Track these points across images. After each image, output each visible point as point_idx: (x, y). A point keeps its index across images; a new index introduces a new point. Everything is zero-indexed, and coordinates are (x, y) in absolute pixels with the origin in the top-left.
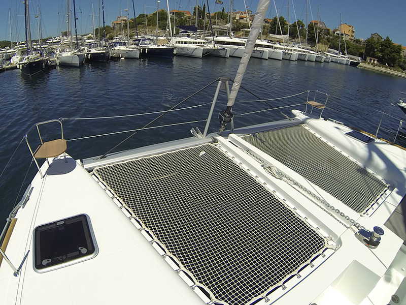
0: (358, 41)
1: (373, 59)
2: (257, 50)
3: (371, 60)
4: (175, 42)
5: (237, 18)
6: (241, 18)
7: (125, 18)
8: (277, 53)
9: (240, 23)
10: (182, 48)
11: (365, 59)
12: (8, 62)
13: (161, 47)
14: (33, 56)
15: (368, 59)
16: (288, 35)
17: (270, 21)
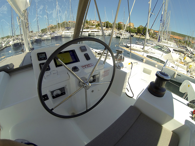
0: (135, 28)
1: (140, 34)
2: (92, 33)
3: (139, 34)
5: (92, 23)
6: (94, 22)
7: (52, 25)
8: (100, 33)
9: (93, 24)
10: (66, 35)
11: (137, 34)
12: (8, 44)
13: (58, 35)
14: (16, 42)
15: (138, 34)
16: (105, 27)
17: (104, 23)
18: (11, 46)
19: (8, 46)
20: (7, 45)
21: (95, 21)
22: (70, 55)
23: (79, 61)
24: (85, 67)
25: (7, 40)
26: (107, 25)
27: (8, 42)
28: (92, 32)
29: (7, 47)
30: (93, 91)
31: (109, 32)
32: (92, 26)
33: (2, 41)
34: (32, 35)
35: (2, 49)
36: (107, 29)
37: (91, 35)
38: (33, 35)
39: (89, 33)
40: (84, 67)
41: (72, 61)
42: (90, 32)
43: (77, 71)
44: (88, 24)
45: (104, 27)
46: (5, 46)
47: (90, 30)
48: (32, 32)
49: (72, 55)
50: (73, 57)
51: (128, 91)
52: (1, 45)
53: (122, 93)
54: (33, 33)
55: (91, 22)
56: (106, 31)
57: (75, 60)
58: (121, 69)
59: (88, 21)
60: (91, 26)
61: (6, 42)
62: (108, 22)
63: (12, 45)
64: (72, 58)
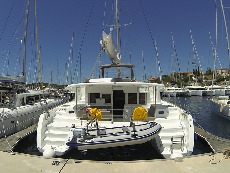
4: (167, 90)
5: (220, 73)
9: (221, 76)
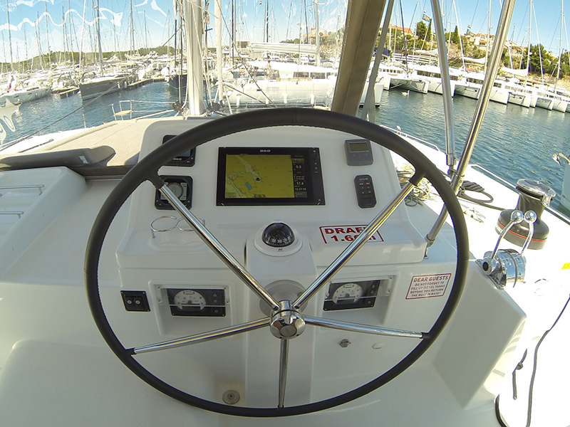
2: (469, 87)
5: (477, 43)
6: (482, 44)
8: (501, 93)
9: (479, 51)
12: (157, 73)
16: (527, 69)
17: (523, 50)
18: (163, 80)
19: (155, 81)
20: (154, 77)
21: (486, 40)
22: (294, 167)
23: (323, 203)
24: (335, 234)
25: (156, 58)
26: (536, 61)
27: (157, 68)
28: (470, 80)
29: (150, 81)
30: (344, 343)
31: (539, 93)
32: (476, 57)
33: (138, 60)
34: (242, 56)
35: (136, 85)
36: (531, 78)
37: (466, 93)
38: (245, 56)
39: (458, 83)
40: (328, 237)
41: (291, 194)
42: (462, 82)
43: (283, 245)
44: (459, 48)
45: (523, 67)
46: (144, 77)
47: (465, 74)
48: (244, 45)
49: (299, 170)
50: (301, 181)
51: (515, 396)
52: (133, 73)
53: (478, 397)
54: (248, 48)
55: (472, 40)
56: (528, 88)
57: (304, 194)
58: (508, 287)
59: (461, 33)
60: (470, 57)
61: (151, 65)
62: (542, 48)
63: (167, 79)
64: (295, 183)
